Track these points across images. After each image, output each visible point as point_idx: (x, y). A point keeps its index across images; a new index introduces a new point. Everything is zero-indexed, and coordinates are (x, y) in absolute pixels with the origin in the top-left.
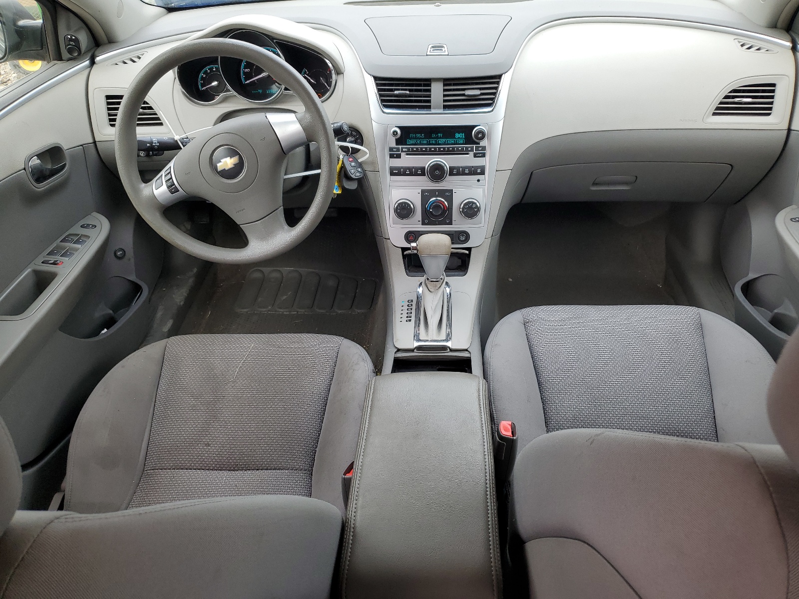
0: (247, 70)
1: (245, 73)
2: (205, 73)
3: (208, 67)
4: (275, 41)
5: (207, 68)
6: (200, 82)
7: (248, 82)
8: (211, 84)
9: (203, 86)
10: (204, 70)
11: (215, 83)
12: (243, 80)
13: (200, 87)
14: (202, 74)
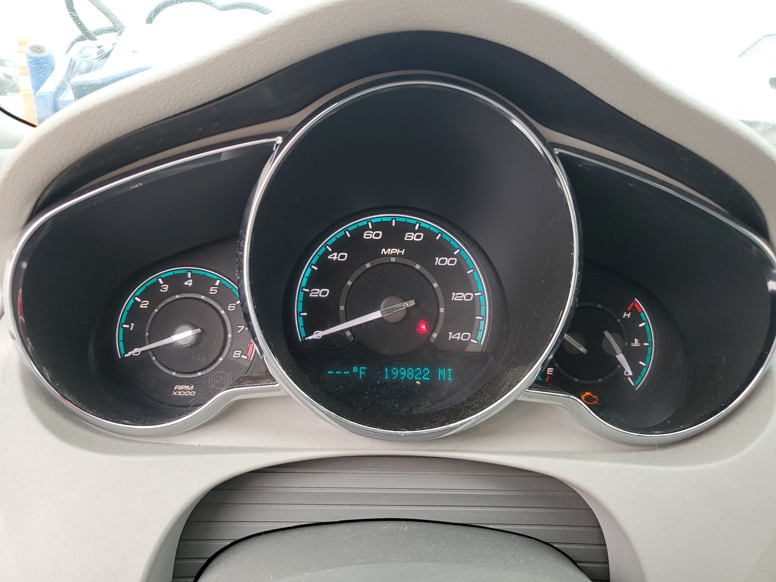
0: (318, 293)
1: (309, 303)
2: (152, 293)
3: (167, 272)
4: (557, 151)
5: (160, 277)
6: (122, 326)
7: (318, 335)
8: (169, 335)
9: (131, 341)
10: (149, 281)
11: (184, 336)
12: (299, 323)
13: (119, 346)
14: (134, 297)
